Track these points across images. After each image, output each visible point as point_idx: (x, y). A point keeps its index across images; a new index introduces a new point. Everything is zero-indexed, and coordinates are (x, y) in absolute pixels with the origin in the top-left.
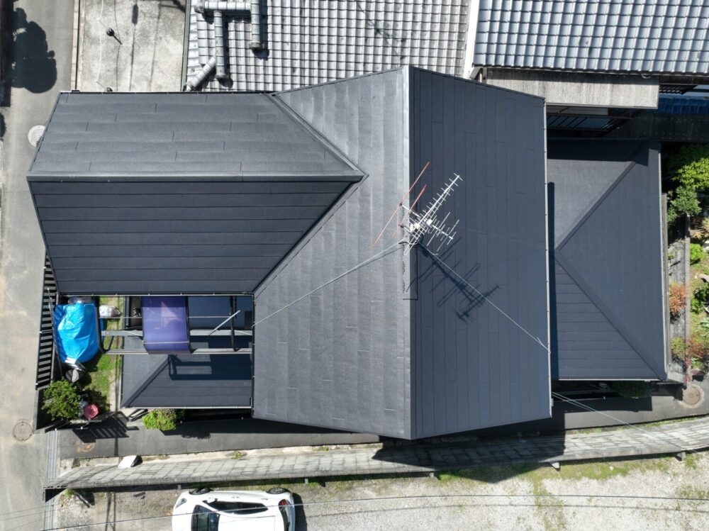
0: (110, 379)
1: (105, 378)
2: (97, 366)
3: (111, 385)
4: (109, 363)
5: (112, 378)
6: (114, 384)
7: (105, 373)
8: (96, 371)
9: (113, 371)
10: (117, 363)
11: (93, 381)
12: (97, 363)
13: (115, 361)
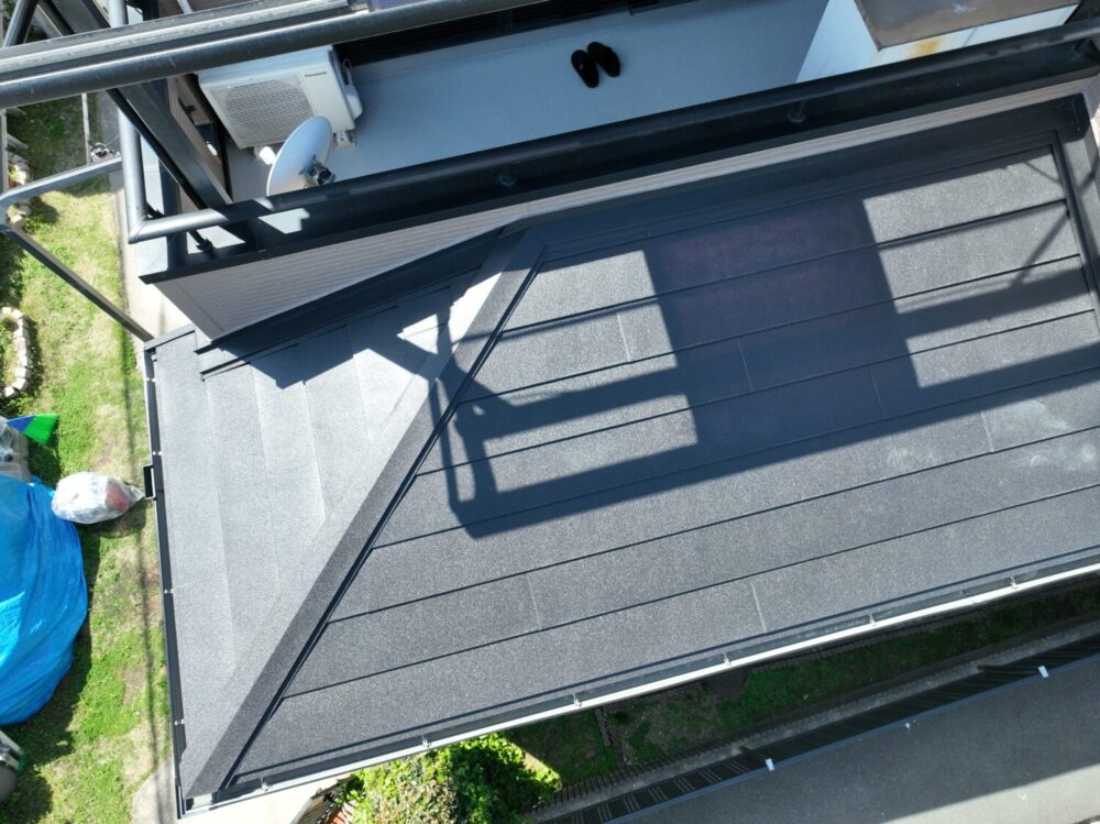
0: (128, 771)
1: (107, 771)
2: (71, 727)
3: (137, 795)
4: (120, 701)
5: (136, 766)
6: (150, 788)
7: (105, 749)
8: (68, 750)
9: (140, 734)
10: (151, 696)
11: (58, 798)
12: (68, 717)
13: (144, 689)
